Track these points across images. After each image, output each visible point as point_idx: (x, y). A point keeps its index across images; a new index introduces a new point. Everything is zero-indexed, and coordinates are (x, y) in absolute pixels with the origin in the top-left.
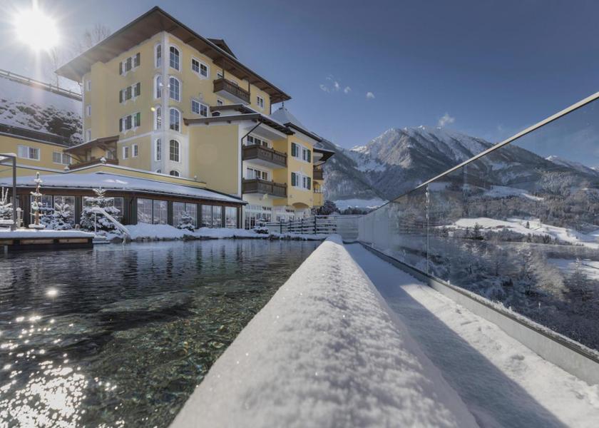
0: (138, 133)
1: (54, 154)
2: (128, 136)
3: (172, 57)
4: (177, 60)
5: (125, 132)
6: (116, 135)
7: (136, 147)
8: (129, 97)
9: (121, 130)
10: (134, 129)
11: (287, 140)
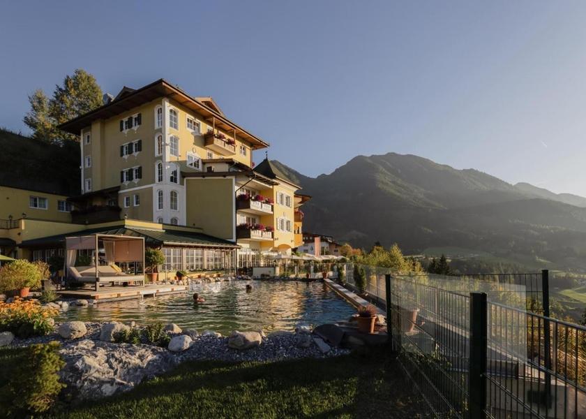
0: (139, 185)
1: (59, 202)
2: (129, 187)
3: (171, 117)
4: (176, 120)
5: (126, 183)
6: (118, 185)
7: (137, 197)
8: (130, 152)
9: (122, 181)
10: (136, 181)
11: (272, 190)
